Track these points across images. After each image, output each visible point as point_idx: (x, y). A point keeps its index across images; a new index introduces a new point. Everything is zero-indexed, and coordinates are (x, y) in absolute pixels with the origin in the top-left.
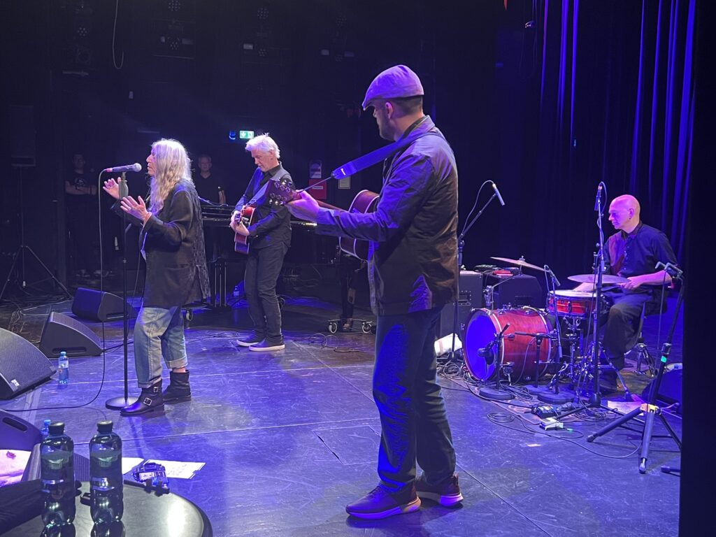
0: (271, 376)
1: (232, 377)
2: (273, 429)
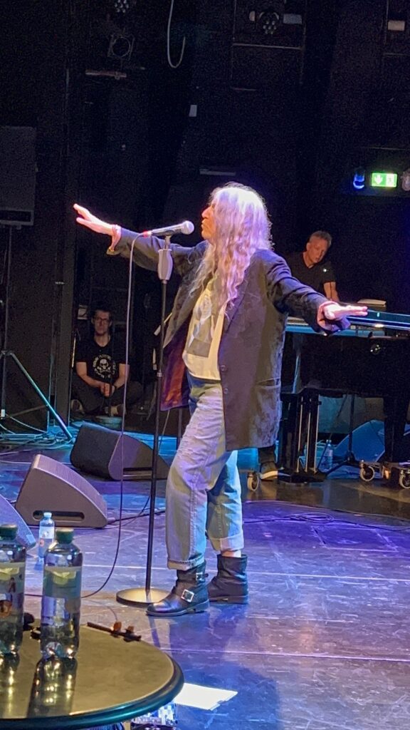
0: (369, 586)
1: (304, 580)
2: (354, 661)
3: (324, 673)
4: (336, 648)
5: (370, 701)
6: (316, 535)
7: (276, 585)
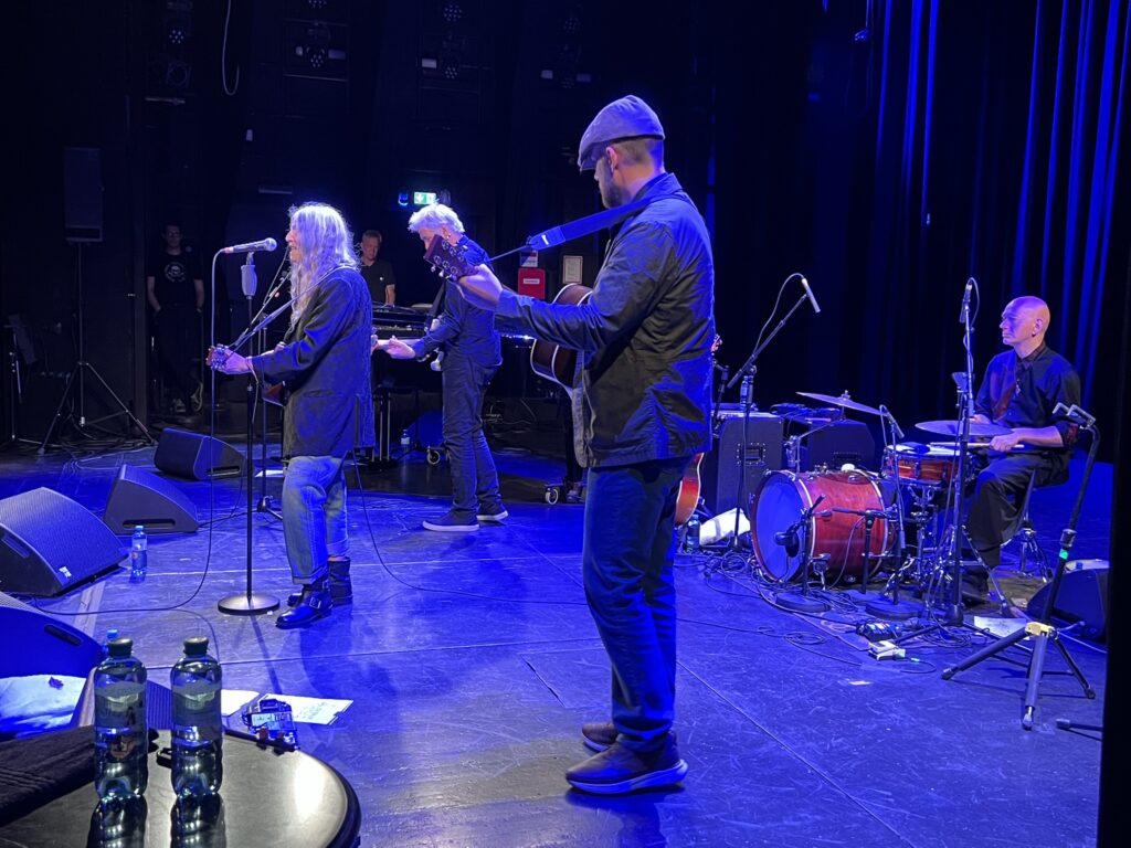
2: (457, 651)
3: (432, 668)
4: (438, 639)
5: (481, 694)
6: (398, 521)
7: (371, 577)
